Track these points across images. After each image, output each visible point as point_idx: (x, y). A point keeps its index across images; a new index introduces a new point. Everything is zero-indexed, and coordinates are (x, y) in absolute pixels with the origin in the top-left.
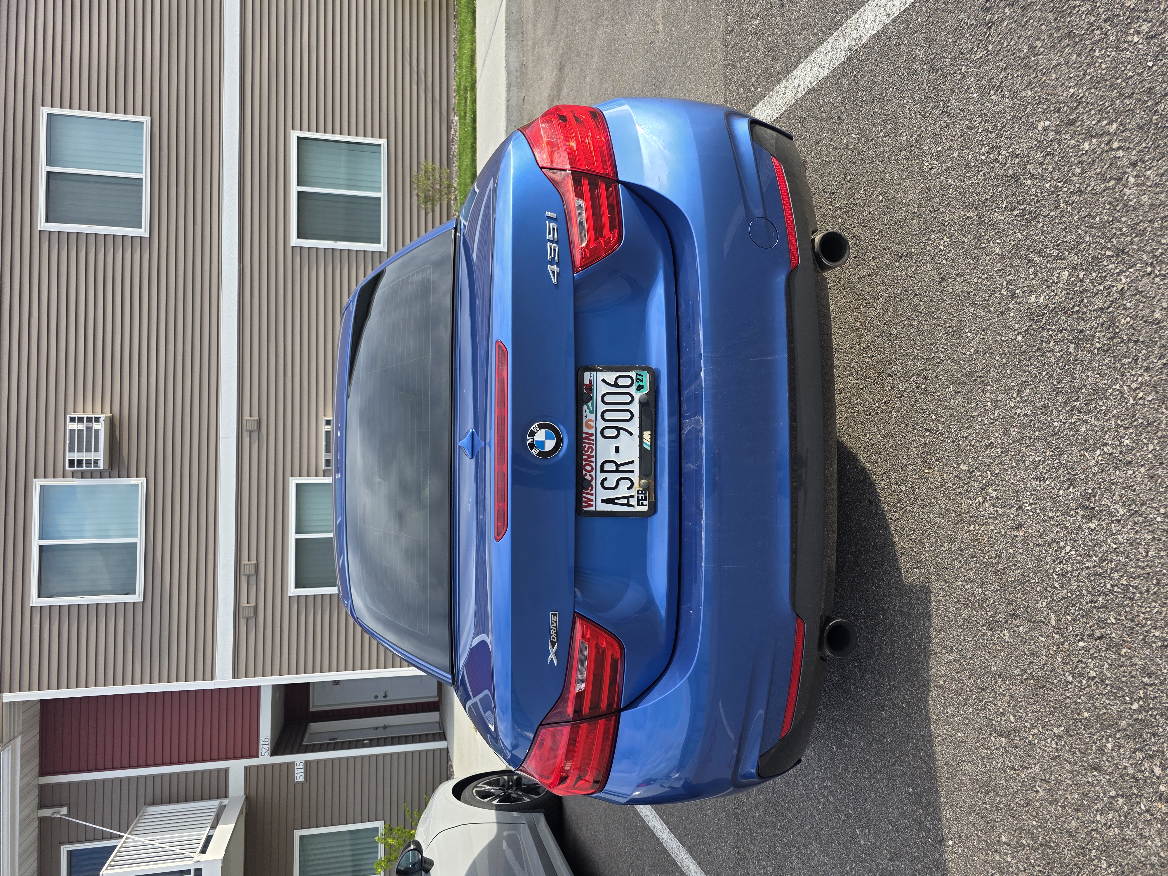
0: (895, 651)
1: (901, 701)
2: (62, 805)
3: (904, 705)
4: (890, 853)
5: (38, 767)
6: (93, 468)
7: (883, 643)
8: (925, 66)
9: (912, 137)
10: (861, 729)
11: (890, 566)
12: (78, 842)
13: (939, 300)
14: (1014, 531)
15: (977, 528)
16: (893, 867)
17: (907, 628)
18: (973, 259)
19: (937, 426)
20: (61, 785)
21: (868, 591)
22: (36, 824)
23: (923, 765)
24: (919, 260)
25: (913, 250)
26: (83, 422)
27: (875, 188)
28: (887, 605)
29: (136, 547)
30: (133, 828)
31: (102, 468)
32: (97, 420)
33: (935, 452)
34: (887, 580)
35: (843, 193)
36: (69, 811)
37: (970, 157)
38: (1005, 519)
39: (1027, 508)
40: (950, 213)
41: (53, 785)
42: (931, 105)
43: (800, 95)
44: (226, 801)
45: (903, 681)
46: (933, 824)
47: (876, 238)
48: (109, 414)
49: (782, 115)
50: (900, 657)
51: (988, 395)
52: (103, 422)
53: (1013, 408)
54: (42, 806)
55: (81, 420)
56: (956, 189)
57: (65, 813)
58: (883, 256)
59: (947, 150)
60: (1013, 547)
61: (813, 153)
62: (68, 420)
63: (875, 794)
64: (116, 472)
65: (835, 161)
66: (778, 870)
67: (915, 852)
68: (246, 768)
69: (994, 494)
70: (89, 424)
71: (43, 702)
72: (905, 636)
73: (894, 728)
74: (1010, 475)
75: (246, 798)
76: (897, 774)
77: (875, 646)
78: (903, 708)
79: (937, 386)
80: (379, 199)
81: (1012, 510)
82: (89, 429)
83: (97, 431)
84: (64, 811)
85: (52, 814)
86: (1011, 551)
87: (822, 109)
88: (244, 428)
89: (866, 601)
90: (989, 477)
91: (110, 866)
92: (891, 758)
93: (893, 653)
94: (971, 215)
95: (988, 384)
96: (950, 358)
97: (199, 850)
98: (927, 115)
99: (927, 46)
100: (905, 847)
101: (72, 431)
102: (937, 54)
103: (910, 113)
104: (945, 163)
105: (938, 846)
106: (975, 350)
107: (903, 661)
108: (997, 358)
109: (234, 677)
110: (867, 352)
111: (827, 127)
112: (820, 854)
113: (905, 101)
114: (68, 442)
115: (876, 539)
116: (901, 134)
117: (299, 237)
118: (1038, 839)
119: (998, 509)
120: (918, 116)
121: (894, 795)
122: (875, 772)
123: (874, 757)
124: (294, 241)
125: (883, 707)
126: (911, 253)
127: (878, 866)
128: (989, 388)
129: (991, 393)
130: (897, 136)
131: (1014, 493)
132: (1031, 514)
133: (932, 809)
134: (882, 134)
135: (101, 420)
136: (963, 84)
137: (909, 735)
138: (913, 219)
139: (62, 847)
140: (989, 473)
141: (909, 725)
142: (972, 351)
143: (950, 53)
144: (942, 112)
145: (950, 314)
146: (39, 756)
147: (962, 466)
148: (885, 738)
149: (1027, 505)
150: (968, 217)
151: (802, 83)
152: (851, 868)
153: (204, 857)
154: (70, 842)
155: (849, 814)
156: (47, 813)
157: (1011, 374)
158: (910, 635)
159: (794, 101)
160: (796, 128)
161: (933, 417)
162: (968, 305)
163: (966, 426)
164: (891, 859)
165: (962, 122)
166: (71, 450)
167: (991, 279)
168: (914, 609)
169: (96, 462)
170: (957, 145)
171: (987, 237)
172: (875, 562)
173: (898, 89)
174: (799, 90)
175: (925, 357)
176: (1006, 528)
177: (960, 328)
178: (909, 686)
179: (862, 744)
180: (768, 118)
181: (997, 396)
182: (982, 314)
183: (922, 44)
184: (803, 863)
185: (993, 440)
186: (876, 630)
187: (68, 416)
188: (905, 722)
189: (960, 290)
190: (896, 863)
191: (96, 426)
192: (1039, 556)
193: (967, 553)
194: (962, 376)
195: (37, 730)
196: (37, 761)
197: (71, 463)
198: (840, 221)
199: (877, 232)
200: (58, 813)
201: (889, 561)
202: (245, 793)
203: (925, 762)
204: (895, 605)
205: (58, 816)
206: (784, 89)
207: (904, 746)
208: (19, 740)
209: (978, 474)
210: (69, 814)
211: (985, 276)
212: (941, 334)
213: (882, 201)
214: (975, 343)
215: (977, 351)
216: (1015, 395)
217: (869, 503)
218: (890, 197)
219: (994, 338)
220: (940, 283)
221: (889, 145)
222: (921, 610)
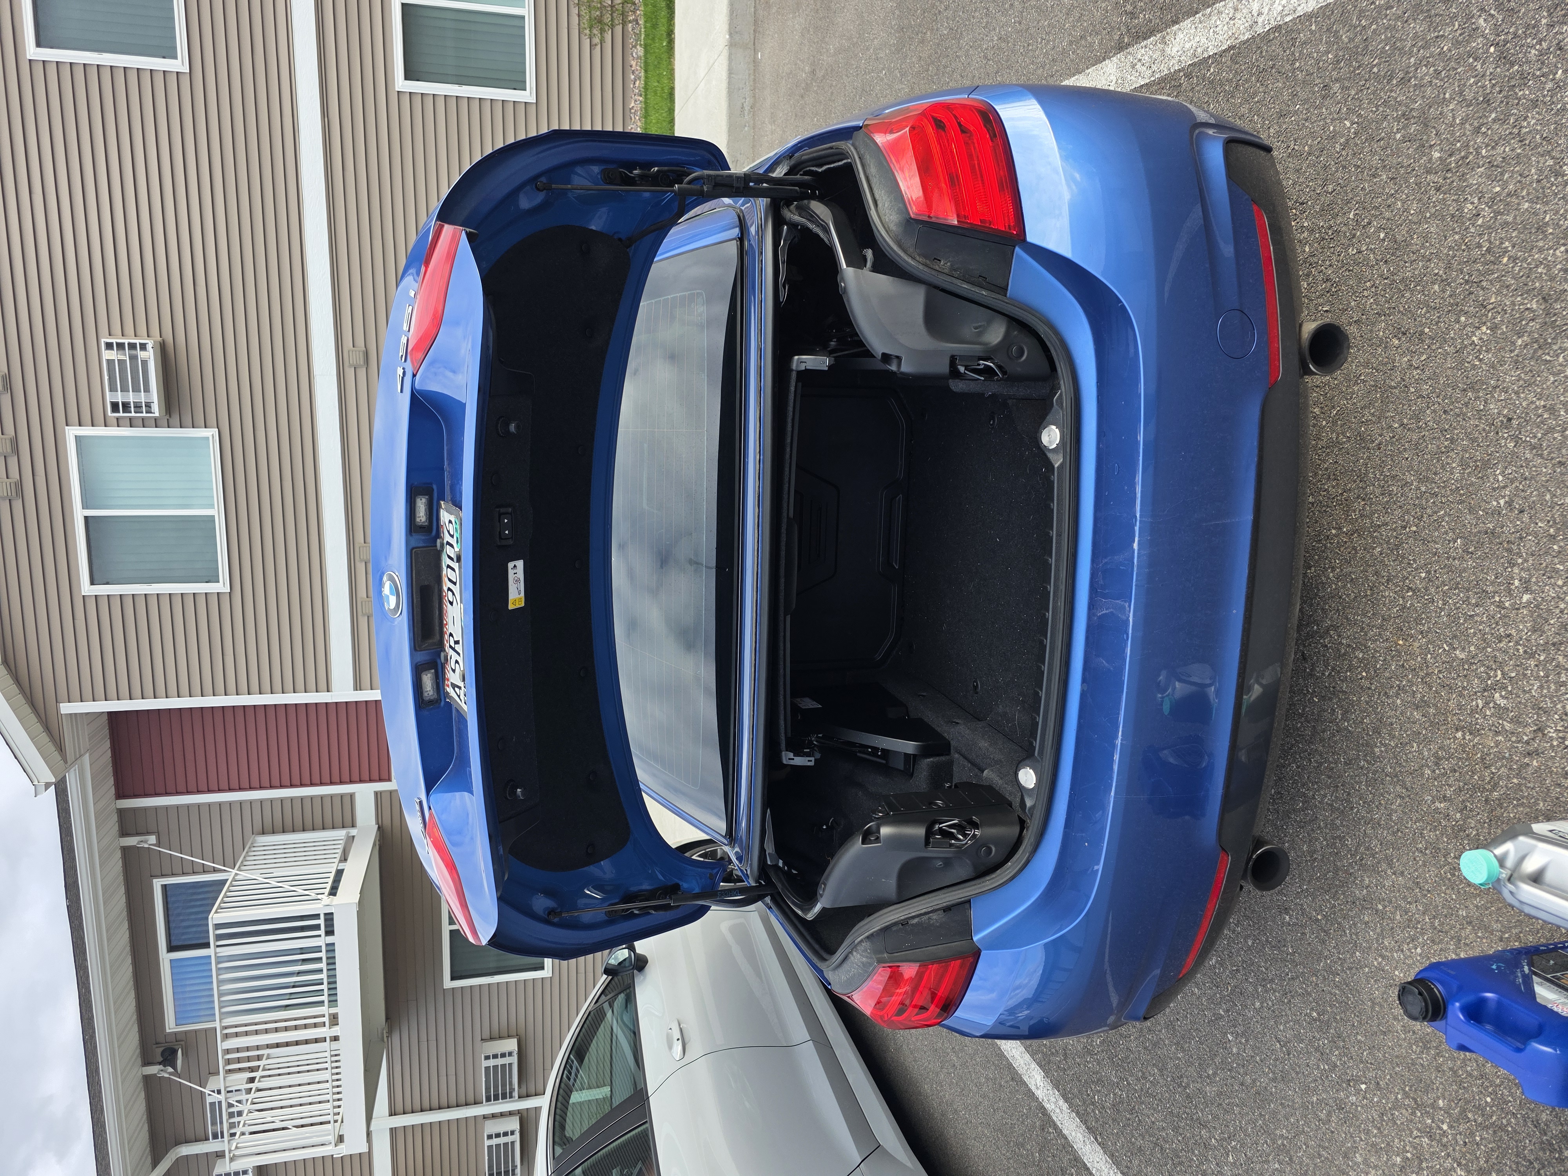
0: (1315, 851)
1: (1316, 911)
2: (148, 833)
3: (1319, 917)
4: (1274, 1073)
5: (113, 789)
6: (144, 415)
7: (1298, 836)
8: (1492, 49)
9: (1451, 155)
10: (1250, 925)
11: (1324, 746)
12: (173, 875)
13: (1458, 415)
14: (1525, 757)
15: (1467, 738)
16: (1276, 1089)
17: (1338, 828)
18: (1526, 374)
19: (1426, 589)
20: (145, 809)
21: (1284, 767)
22: (119, 854)
23: (1337, 992)
24: (1434, 347)
25: (1427, 330)
26: (124, 349)
27: (1376, 216)
28: (1311, 793)
29: (214, 521)
30: (242, 862)
31: (157, 414)
32: (143, 347)
33: (1418, 621)
34: (1316, 761)
35: (1318, 208)
36: (159, 839)
37: (1547, 219)
38: (1514, 739)
39: (1551, 735)
40: (1498, 293)
41: (135, 810)
42: (1493, 115)
43: (1260, 30)
44: (353, 832)
45: (1322, 888)
46: (1341, 1060)
47: (1366, 293)
48: (159, 339)
49: (1224, 51)
50: (1322, 860)
51: (1516, 570)
52: (151, 350)
53: (1553, 598)
54: (124, 833)
55: (120, 346)
56: (1514, 259)
57: (154, 842)
58: (1373, 324)
59: (1509, 195)
60: (1518, 776)
61: (1272, 130)
62: (103, 346)
63: (1262, 1003)
64: (175, 419)
65: (1309, 154)
66: (1108, 1045)
67: (1310, 1083)
68: (376, 793)
69: (1502, 702)
70: (133, 352)
71: (111, 715)
72: (1334, 838)
73: (1300, 939)
74: (1533, 685)
75: (379, 827)
76: (1297, 992)
77: (1285, 836)
78: (1317, 920)
79: (1437, 534)
80: (523, 17)
81: (1527, 730)
82: (133, 358)
83: (145, 363)
84: (152, 839)
85: (138, 843)
86: (1515, 781)
87: (1297, 64)
88: (346, 364)
89: (1280, 779)
90: (1498, 678)
91: (220, 908)
92: (1290, 970)
93: (1312, 852)
94: (1534, 306)
95: (1519, 555)
96: (1464, 502)
97: (327, 891)
98: (1484, 130)
99: (1500, 18)
100: (1297, 1073)
101: (110, 362)
102: (1515, 35)
103: (1454, 118)
104: (1502, 214)
105: (1344, 1085)
106: (1506, 502)
107: (1326, 865)
108: (1540, 524)
109: (356, 689)
110: (1328, 454)
111: (1303, 95)
112: (1171, 1046)
113: (1447, 96)
114: (106, 378)
115: (1306, 706)
116: (1431, 146)
117: (407, 77)
118: (1491, 1118)
119: (1505, 723)
120: (1467, 126)
121: (1289, 1012)
122: (1264, 980)
123: (1266, 962)
124: (401, 83)
125: (1286, 911)
126: (1422, 333)
127: (1254, 1081)
128: (1520, 561)
129: (1522, 569)
130: (1423, 148)
131: (1533, 709)
132: (1555, 743)
133: (1342, 1044)
134: (1398, 136)
135: (149, 347)
136: (1555, 99)
137: (1321, 953)
138: (1433, 283)
139: (155, 881)
140: (1499, 672)
141: (1323, 942)
142: (1502, 502)
143: (1540, 42)
144: (1510, 133)
145: (1473, 440)
146: (114, 775)
147: (1458, 652)
148: (1284, 946)
149: (1552, 731)
150: (1527, 309)
151: (1265, 10)
152: (1215, 1074)
153: (335, 900)
154: (163, 876)
155: (1221, 1014)
156: (131, 841)
157: (1560, 552)
158: (1341, 839)
159: (1247, 36)
160: (1246, 81)
161: (1423, 575)
162: (1506, 435)
163: (1474, 601)
164: (1274, 1080)
165: (1542, 160)
166: (113, 389)
167: (1552, 410)
168: (1352, 808)
169: (148, 405)
170: (1528, 194)
171: (1555, 347)
172: (1300, 735)
173: (1438, 73)
174: (1260, 20)
175: (1423, 489)
176: (1513, 750)
177: (1486, 465)
178: (1330, 897)
179: (1250, 943)
180: (1199, 50)
181: (1531, 576)
182: (1528, 456)
183: (1492, 12)
184: (1145, 1048)
185: (1514, 632)
186: (1289, 818)
187: (103, 341)
188: (1316, 937)
189: (1496, 411)
190: (1281, 1086)
191: (142, 355)
192: (1557, 798)
193: (1446, 764)
194: (1479, 532)
195: (108, 744)
196: (111, 781)
197: (115, 407)
198: (1307, 249)
199: (1368, 284)
200: (146, 842)
201: (1322, 740)
202: (377, 823)
203: (1340, 990)
204: (1325, 796)
205: (146, 846)
206: (1232, 11)
207: (1313, 964)
208: (86, 758)
209: (1482, 669)
210: (159, 844)
211: (1542, 403)
212: (1454, 465)
213: (1384, 240)
214: (1507, 493)
215: (1509, 504)
216: (1560, 583)
217: (1301, 658)
218: (1399, 238)
219: (1541, 495)
220: (1465, 390)
221: (1409, 157)
222: (1364, 813)
